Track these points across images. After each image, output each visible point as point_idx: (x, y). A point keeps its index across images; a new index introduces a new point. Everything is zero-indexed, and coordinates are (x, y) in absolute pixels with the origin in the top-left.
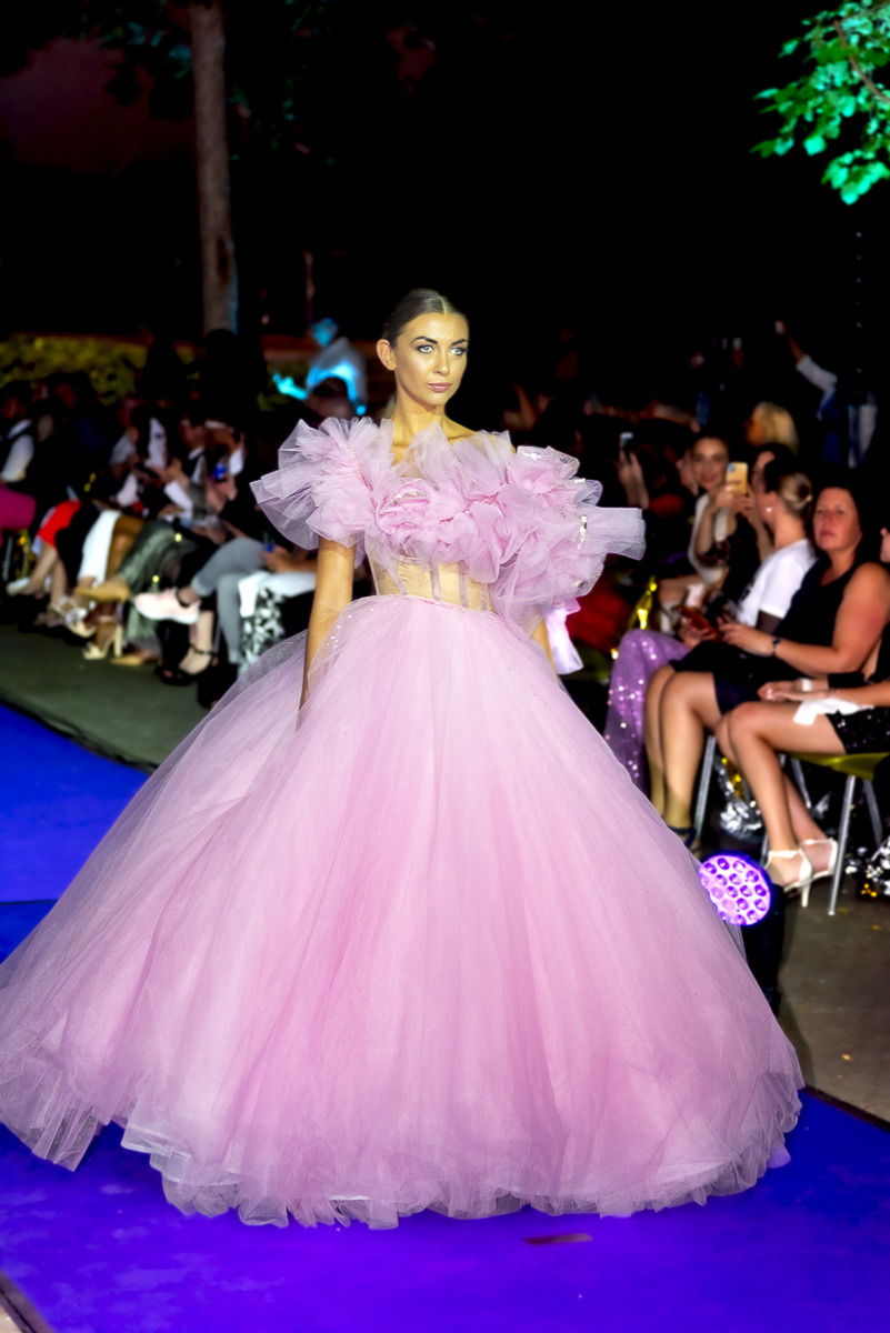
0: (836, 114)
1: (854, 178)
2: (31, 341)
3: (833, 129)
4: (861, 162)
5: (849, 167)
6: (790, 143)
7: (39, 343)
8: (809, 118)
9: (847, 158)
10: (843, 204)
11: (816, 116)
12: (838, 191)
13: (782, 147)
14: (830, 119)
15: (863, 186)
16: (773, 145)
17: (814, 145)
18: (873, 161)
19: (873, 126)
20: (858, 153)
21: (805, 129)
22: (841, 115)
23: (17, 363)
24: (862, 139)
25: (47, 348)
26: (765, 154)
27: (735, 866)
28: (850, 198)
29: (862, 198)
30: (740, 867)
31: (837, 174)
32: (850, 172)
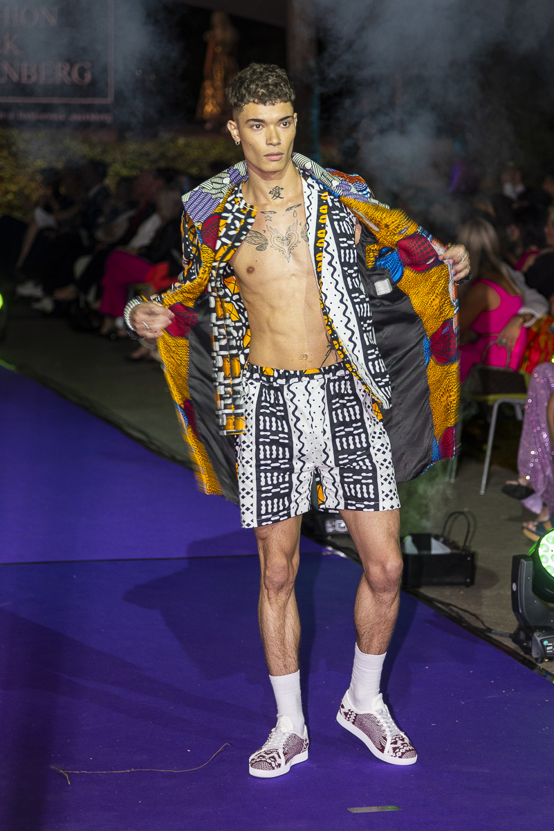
2: (173, 140)
23: (163, 156)
25: (187, 144)
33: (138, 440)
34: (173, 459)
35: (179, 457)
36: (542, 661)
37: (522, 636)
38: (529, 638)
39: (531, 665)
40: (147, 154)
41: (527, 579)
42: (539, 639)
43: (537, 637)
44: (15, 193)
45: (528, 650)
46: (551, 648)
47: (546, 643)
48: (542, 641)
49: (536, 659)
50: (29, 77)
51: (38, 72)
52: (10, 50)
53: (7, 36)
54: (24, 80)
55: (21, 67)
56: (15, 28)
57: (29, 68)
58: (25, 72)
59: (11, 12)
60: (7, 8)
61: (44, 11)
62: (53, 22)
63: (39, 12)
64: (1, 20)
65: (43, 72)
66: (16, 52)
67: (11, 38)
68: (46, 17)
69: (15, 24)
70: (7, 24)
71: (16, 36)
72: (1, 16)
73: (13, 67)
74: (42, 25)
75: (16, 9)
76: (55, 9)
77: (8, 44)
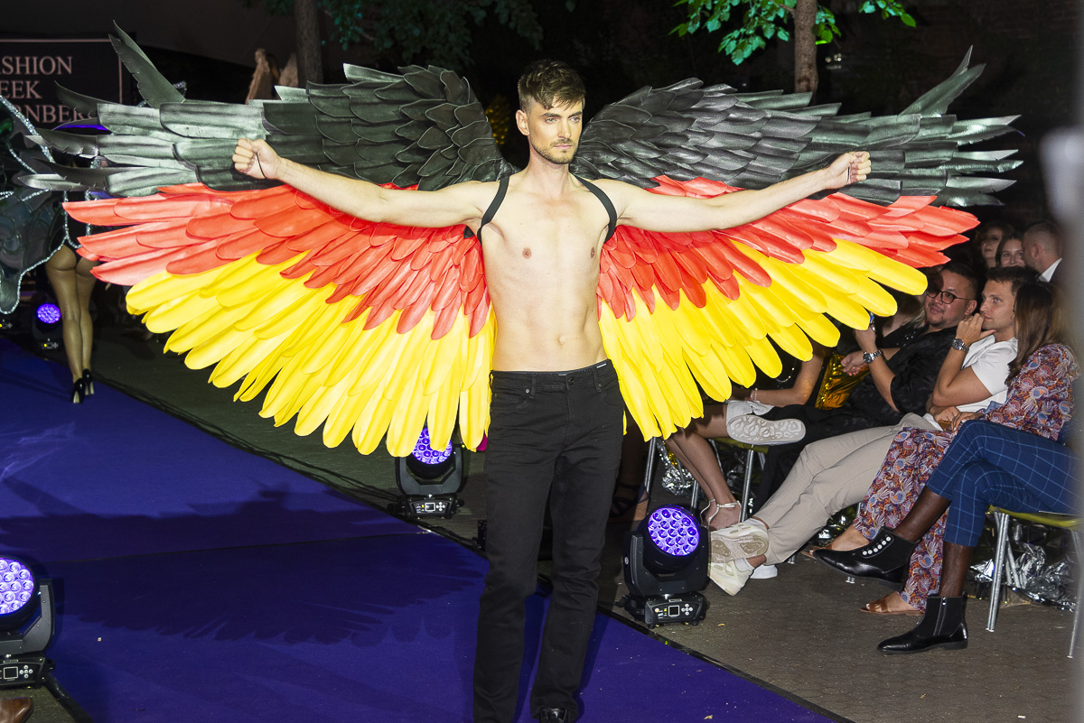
0: (727, 4)
1: (741, 47)
3: (725, 14)
4: (746, 36)
5: (738, 39)
6: (698, 25)
8: (709, 7)
9: (736, 34)
10: (734, 64)
11: (713, 5)
12: (730, 55)
13: (692, 28)
14: (722, 8)
15: (747, 53)
16: (688, 27)
17: (713, 25)
18: (753, 35)
19: (753, 11)
20: (742, 30)
21: (707, 14)
22: (730, 4)
24: (745, 21)
26: (681, 34)
27: (674, 515)
28: (738, 61)
29: (746, 60)
30: (678, 515)
31: (729, 45)
32: (737, 43)
33: (214, 434)
34: (251, 451)
35: (256, 449)
36: (654, 627)
37: (633, 604)
38: (642, 606)
39: (646, 631)
41: (638, 553)
42: (651, 607)
43: (649, 605)
45: (642, 618)
46: (662, 614)
47: (657, 610)
48: (654, 609)
49: (649, 626)
50: (49, 117)
51: (57, 113)
52: (31, 94)
53: (28, 83)
54: (45, 120)
55: (41, 109)
56: (35, 75)
57: (49, 110)
58: (45, 114)
59: (31, 62)
60: (27, 59)
61: (60, 59)
62: (69, 70)
63: (57, 61)
64: (23, 69)
65: (61, 113)
66: (37, 96)
67: (31, 85)
68: (63, 65)
69: (35, 72)
70: (28, 72)
71: (36, 83)
72: (23, 65)
73: (35, 111)
74: (60, 73)
75: (35, 59)
76: (70, 58)
77: (30, 89)
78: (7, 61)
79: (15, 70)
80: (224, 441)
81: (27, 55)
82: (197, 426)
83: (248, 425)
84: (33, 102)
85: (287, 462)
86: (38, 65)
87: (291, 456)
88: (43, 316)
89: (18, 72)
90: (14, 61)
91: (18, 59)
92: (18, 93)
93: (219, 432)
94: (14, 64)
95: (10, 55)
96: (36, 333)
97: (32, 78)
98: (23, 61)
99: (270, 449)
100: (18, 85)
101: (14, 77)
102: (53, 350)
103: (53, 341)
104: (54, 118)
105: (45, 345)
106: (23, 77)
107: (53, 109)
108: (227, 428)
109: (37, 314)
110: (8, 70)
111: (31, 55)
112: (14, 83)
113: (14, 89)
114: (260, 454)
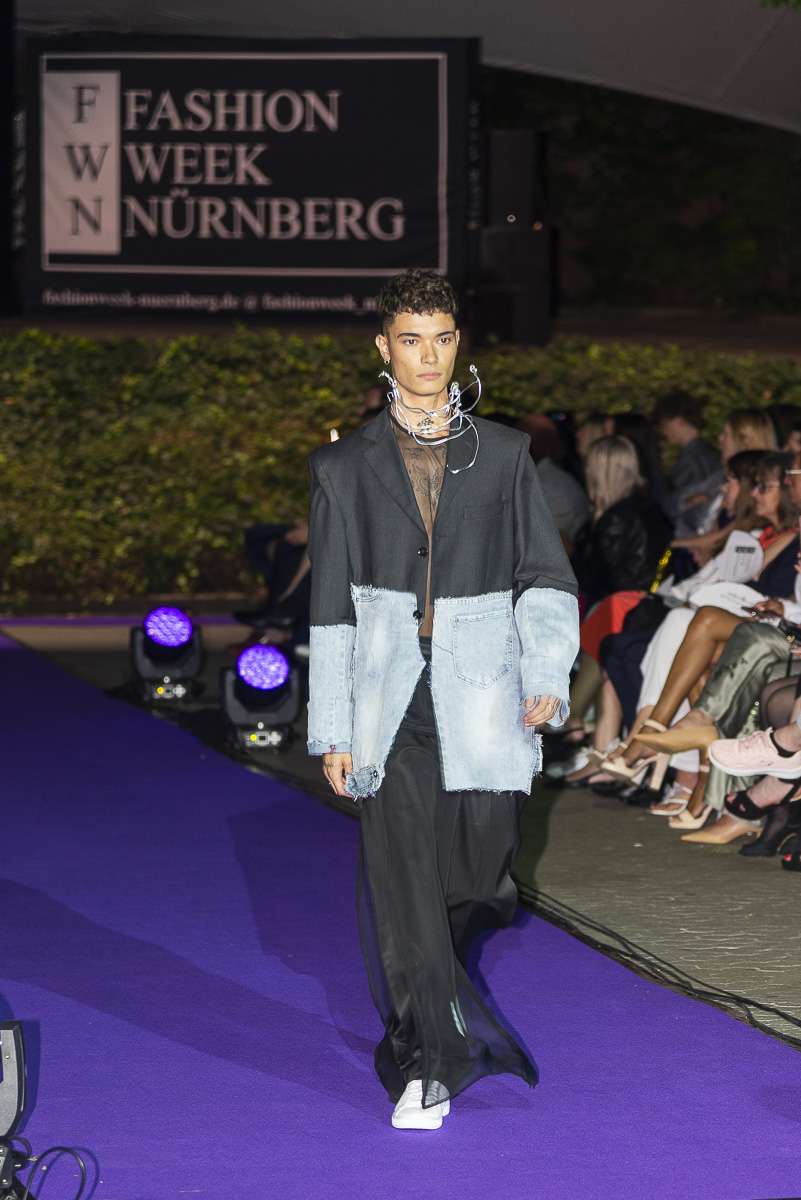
2: (583, 349)
7: (595, 351)
23: (563, 379)
25: (607, 357)
33: (606, 949)
34: (685, 987)
35: (696, 986)
40: (531, 377)
44: (276, 453)
50: (285, 227)
51: (301, 217)
52: (248, 176)
53: (242, 149)
54: (276, 233)
55: (268, 208)
56: (257, 133)
57: (284, 210)
58: (276, 218)
59: (249, 102)
60: (241, 96)
61: (312, 99)
62: (331, 121)
63: (304, 101)
64: (231, 119)
65: (311, 218)
66: (260, 179)
67: (249, 152)
68: (317, 110)
69: (258, 126)
70: (241, 125)
71: (259, 149)
72: (231, 111)
73: (253, 209)
74: (310, 127)
75: (258, 96)
76: (334, 95)
77: (244, 165)
78: (198, 100)
79: (214, 122)
80: (627, 964)
81: (242, 88)
82: (569, 928)
83: (684, 930)
84: (250, 193)
85: (760, 1017)
86: (263, 111)
87: (774, 1005)
88: (251, 673)
89: (221, 125)
90: (213, 99)
91: (221, 96)
92: (219, 172)
93: (617, 945)
94: (211, 107)
95: (205, 87)
96: (236, 711)
97: (249, 138)
98: (231, 102)
99: (727, 986)
100: (219, 155)
101: (211, 136)
102: (269, 749)
103: (270, 728)
104: (295, 229)
105: (254, 738)
106: (231, 136)
107: (294, 208)
108: (637, 937)
109: (237, 670)
110: (198, 120)
111: (250, 87)
112: (211, 149)
113: (211, 163)
114: (704, 996)
